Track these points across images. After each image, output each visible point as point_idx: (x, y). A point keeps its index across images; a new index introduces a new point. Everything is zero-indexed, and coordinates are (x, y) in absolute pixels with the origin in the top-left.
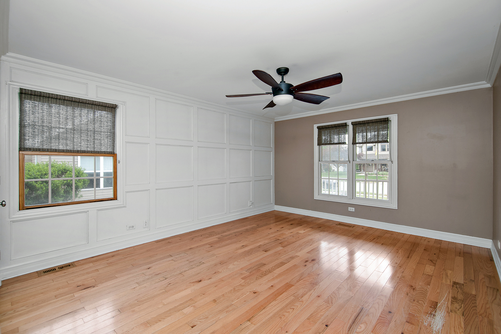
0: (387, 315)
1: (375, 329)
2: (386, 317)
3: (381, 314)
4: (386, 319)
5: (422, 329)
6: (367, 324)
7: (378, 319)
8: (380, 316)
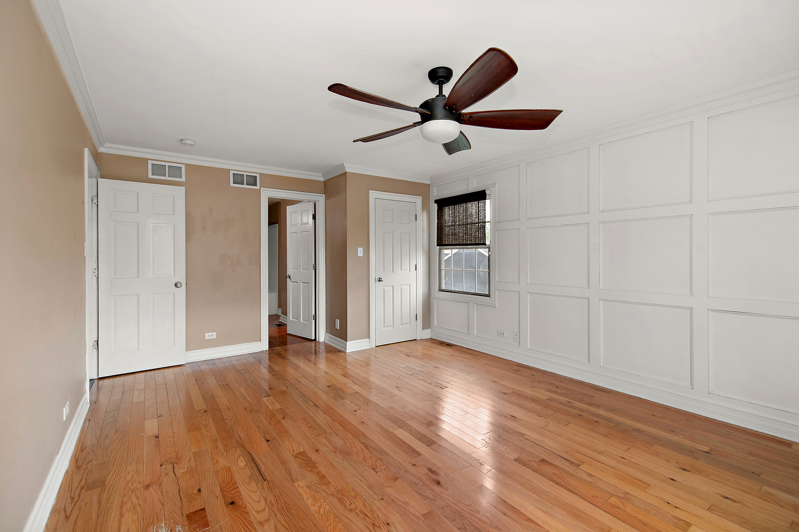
0: (233, 496)
1: (229, 471)
2: (231, 492)
3: (239, 492)
4: (228, 490)
5: (181, 515)
6: (241, 469)
7: (236, 483)
8: (238, 487)
